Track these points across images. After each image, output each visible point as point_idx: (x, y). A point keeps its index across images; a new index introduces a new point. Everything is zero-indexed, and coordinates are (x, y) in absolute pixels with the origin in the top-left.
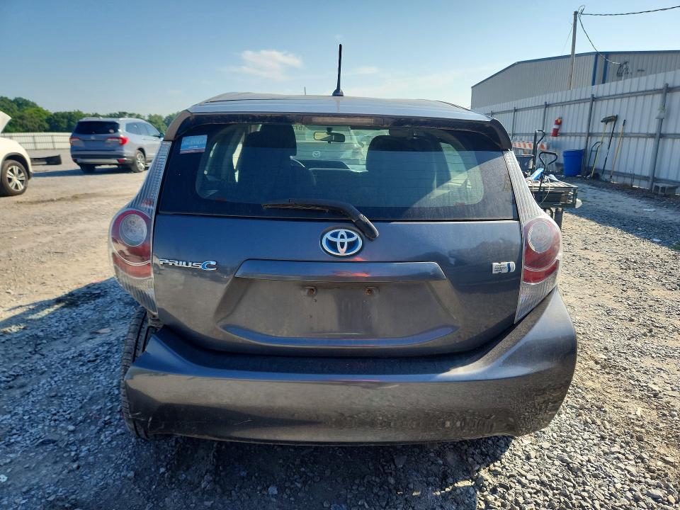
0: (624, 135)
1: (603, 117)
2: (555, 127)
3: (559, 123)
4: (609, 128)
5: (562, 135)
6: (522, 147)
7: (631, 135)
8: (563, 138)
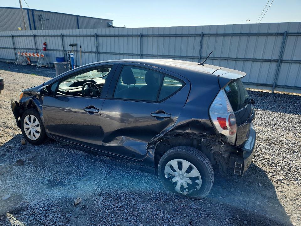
0: (82, 52)
1: (69, 44)
2: (44, 46)
3: (45, 44)
4: (73, 48)
5: (48, 50)
6: (25, 55)
7: (85, 52)
8: (50, 52)
